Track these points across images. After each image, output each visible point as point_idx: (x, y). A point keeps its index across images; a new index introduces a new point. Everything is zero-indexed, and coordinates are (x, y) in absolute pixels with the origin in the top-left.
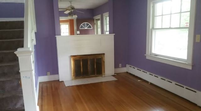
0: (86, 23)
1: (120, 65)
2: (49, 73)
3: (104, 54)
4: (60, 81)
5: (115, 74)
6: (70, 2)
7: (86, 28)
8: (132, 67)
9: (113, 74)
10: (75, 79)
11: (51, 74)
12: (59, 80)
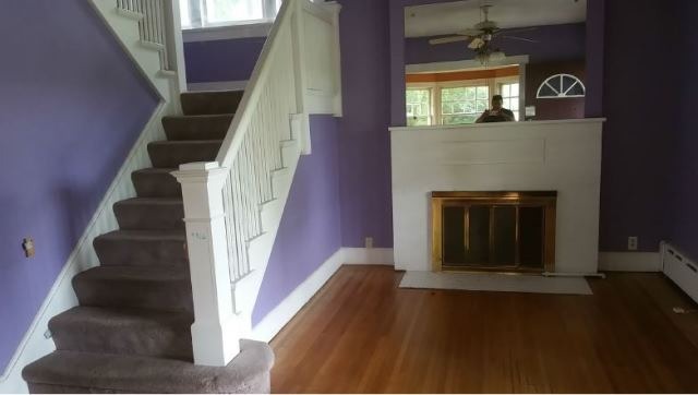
0: (562, 76)
1: (633, 241)
2: (369, 240)
3: (554, 194)
4: (397, 268)
5: (599, 272)
6: (485, 8)
7: (562, 95)
8: (676, 253)
9: (592, 270)
10: (443, 269)
11: (375, 246)
12: (393, 267)
